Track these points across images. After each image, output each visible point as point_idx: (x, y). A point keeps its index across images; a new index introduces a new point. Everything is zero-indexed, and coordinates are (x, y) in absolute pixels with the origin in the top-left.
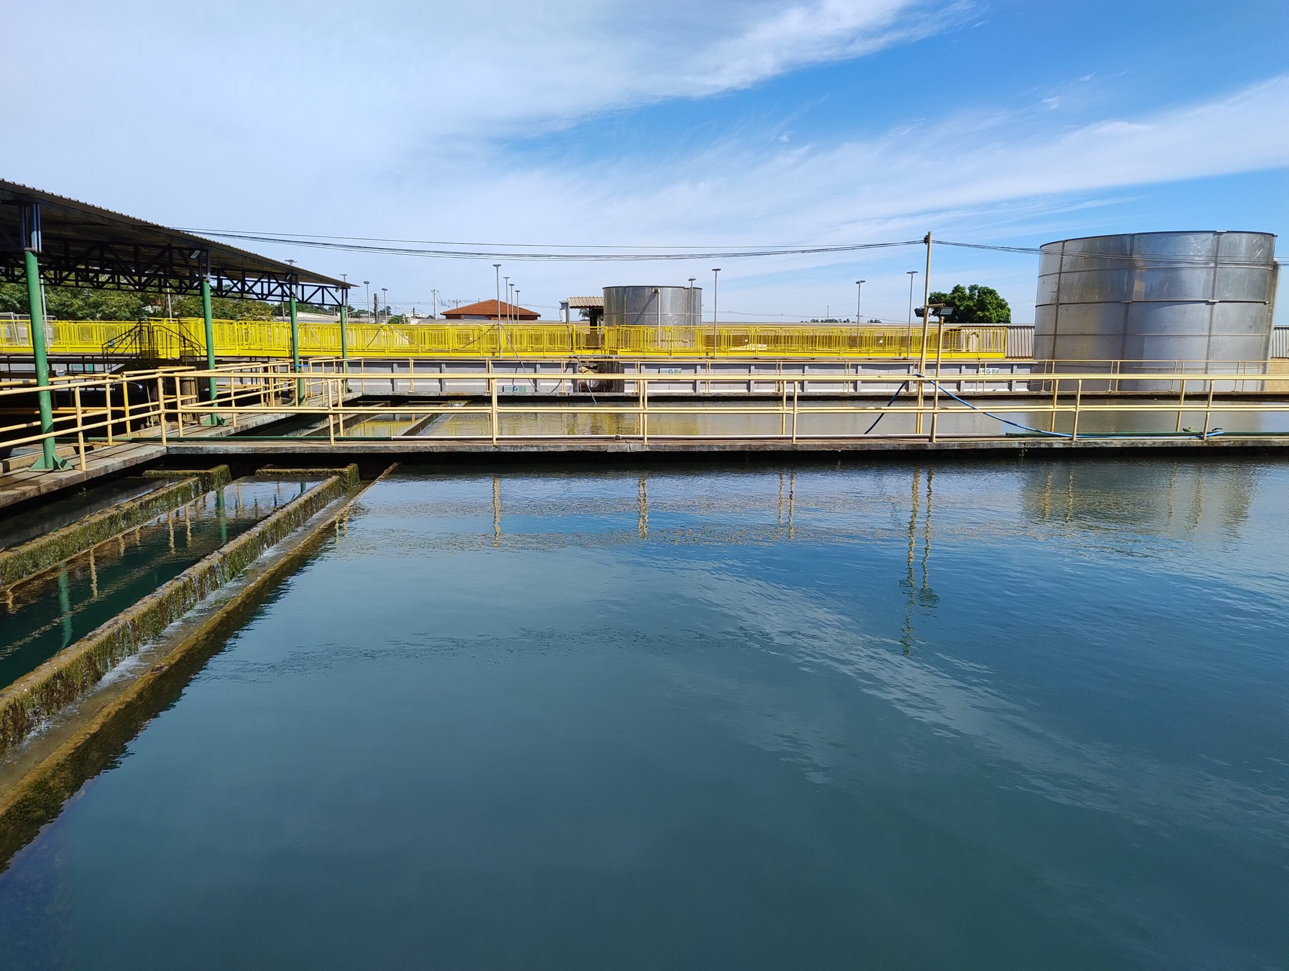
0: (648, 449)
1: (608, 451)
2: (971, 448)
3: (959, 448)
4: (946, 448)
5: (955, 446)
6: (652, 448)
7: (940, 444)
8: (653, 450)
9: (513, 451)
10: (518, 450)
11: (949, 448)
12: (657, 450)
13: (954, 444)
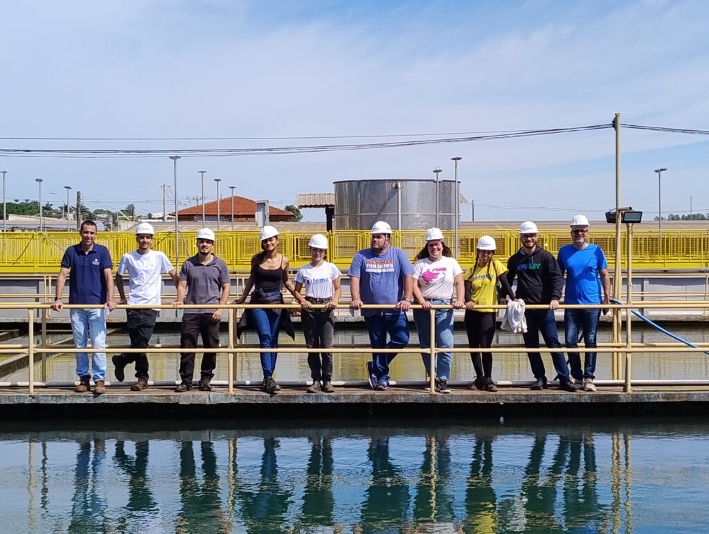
0: (234, 401)
1: (180, 403)
2: (681, 400)
3: (665, 400)
4: (646, 401)
5: (658, 397)
6: (239, 399)
7: (637, 395)
8: (241, 402)
9: (55, 402)
10: (62, 402)
11: (651, 401)
12: (247, 402)
13: (658, 395)
